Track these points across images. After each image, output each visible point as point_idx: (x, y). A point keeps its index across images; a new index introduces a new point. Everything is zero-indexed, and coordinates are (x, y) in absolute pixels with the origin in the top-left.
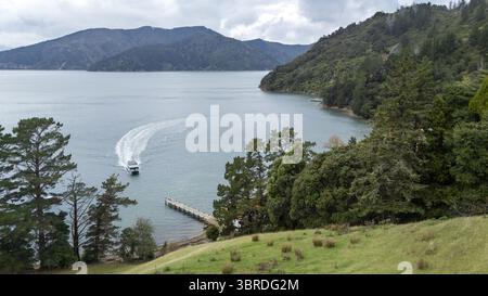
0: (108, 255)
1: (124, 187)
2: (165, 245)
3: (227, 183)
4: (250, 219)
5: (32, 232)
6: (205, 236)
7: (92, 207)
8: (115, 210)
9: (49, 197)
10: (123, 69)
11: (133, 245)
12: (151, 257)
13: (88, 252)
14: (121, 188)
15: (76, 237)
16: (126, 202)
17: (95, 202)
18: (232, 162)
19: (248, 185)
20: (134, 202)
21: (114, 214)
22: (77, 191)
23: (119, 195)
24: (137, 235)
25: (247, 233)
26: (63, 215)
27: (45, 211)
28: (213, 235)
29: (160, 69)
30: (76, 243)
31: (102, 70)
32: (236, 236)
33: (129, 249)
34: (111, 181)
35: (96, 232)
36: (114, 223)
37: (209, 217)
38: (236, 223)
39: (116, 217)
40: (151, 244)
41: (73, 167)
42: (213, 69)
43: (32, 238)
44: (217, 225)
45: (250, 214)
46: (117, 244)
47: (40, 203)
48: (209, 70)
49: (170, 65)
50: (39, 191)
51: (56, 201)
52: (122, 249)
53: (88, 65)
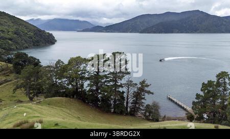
0: (139, 114)
1: (149, 85)
2: (165, 117)
3: (202, 93)
4: (214, 115)
5: (112, 97)
6: (186, 118)
7: (135, 92)
8: (144, 95)
9: (119, 84)
10: (155, 32)
11: (150, 112)
12: (157, 121)
13: (131, 111)
14: (147, 86)
15: (127, 103)
16: (149, 92)
17: (136, 90)
18: (206, 82)
19: (215, 96)
20: (152, 93)
21: (143, 97)
22: (130, 84)
23: (146, 89)
24: (152, 109)
25: (211, 123)
26: (123, 92)
27: (117, 90)
28: (190, 118)
29: (172, 32)
30: (127, 105)
31: (145, 33)
32: (204, 122)
33: (148, 114)
34: (143, 82)
35: (135, 102)
36: (143, 101)
37: (189, 109)
38: (205, 116)
39: (144, 98)
40: (158, 115)
41: (129, 73)
42: (201, 32)
43: (112, 99)
44: (193, 114)
45: (214, 113)
46: (143, 110)
47: (116, 86)
48: (198, 33)
49: (177, 30)
50: (116, 81)
51: (121, 86)
52: (145, 113)
53: (140, 31)
